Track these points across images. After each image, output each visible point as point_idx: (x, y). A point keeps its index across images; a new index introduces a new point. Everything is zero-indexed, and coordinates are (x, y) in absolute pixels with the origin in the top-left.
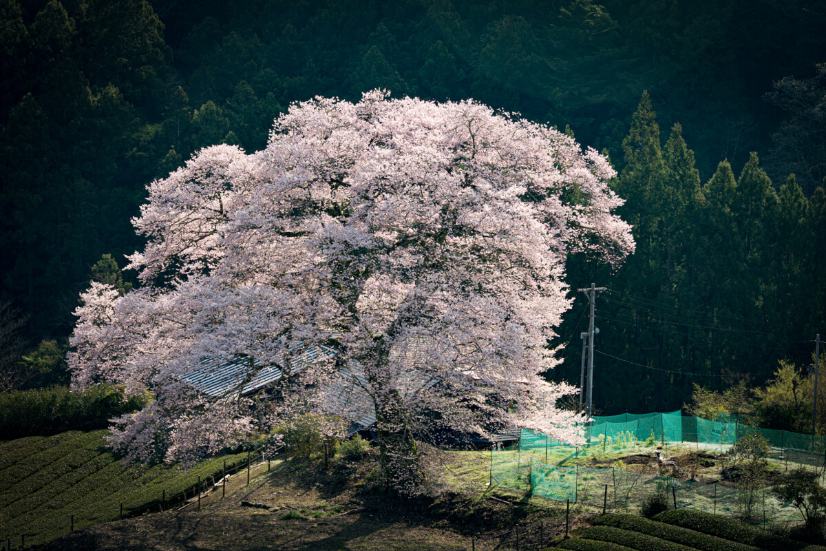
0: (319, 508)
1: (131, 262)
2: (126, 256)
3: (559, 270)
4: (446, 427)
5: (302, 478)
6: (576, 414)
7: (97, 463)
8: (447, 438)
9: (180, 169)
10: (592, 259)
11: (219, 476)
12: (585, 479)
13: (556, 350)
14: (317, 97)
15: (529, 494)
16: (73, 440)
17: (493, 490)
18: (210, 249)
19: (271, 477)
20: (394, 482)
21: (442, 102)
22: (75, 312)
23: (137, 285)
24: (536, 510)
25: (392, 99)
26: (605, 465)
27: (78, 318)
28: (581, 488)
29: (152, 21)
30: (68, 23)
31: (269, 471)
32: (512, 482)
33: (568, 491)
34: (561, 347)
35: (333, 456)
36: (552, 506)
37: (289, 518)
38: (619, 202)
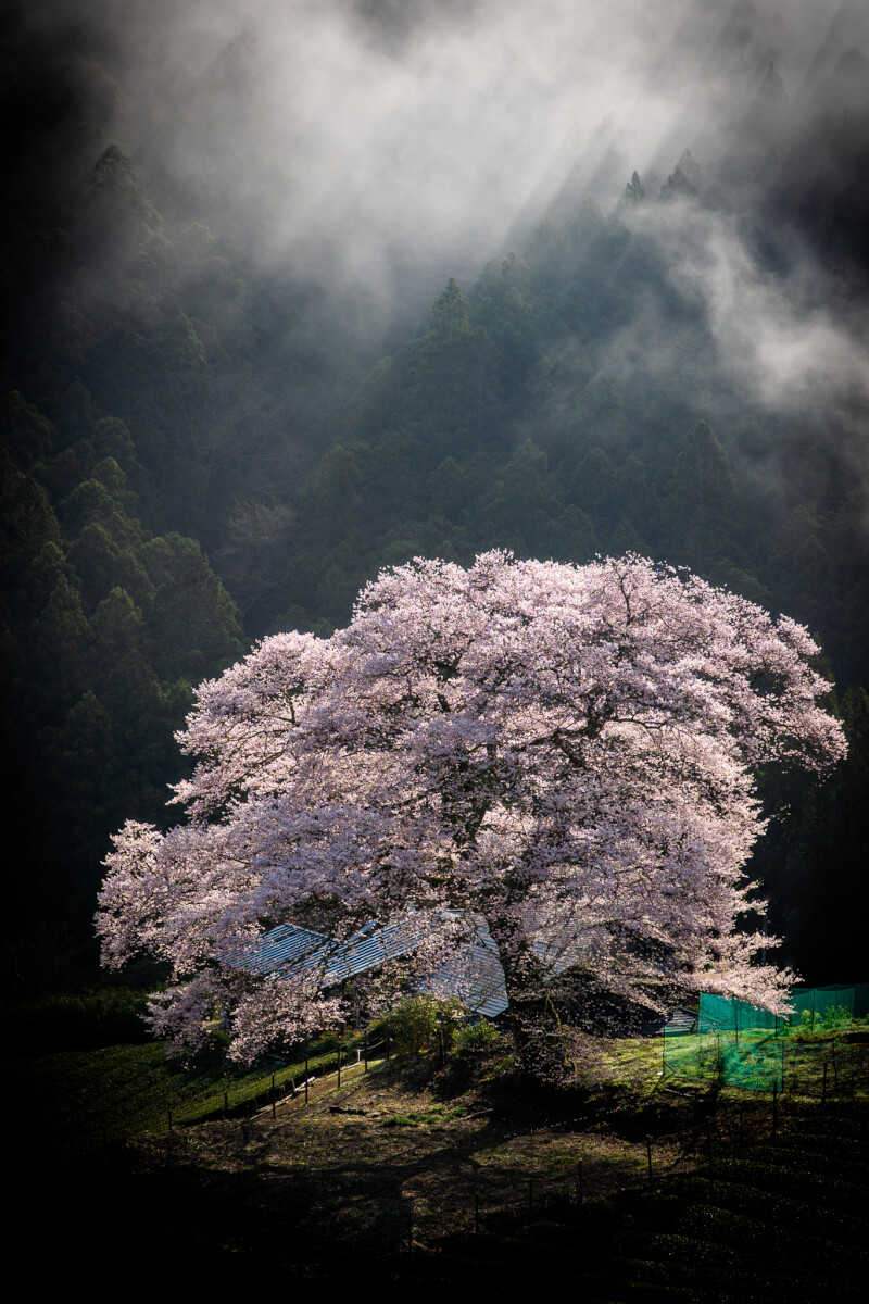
0: (434, 1112)
1: (177, 794)
2: (170, 786)
3: (747, 781)
4: (603, 990)
5: (410, 1077)
6: (778, 972)
7: (149, 1078)
8: (604, 1007)
9: (236, 666)
10: (789, 770)
11: (300, 1079)
12: (792, 1063)
13: (747, 889)
14: (415, 559)
15: (719, 1084)
16: (121, 1054)
17: (668, 1081)
18: (281, 781)
19: (368, 1079)
20: (534, 1068)
21: (582, 564)
22: (105, 861)
23: (185, 821)
24: (727, 1104)
25: (516, 561)
26: (816, 1045)
27: (110, 868)
28: (787, 1073)
29: (230, 608)
30: (133, 613)
31: (367, 1071)
32: (693, 1069)
33: (771, 1078)
34: (753, 885)
35: (450, 1050)
36: (750, 1098)
37: (392, 1124)
38: (824, 686)
